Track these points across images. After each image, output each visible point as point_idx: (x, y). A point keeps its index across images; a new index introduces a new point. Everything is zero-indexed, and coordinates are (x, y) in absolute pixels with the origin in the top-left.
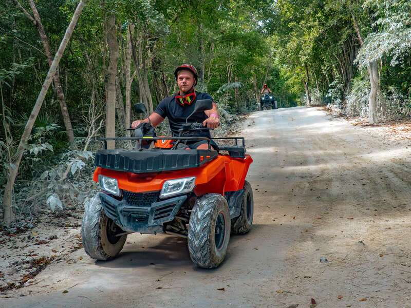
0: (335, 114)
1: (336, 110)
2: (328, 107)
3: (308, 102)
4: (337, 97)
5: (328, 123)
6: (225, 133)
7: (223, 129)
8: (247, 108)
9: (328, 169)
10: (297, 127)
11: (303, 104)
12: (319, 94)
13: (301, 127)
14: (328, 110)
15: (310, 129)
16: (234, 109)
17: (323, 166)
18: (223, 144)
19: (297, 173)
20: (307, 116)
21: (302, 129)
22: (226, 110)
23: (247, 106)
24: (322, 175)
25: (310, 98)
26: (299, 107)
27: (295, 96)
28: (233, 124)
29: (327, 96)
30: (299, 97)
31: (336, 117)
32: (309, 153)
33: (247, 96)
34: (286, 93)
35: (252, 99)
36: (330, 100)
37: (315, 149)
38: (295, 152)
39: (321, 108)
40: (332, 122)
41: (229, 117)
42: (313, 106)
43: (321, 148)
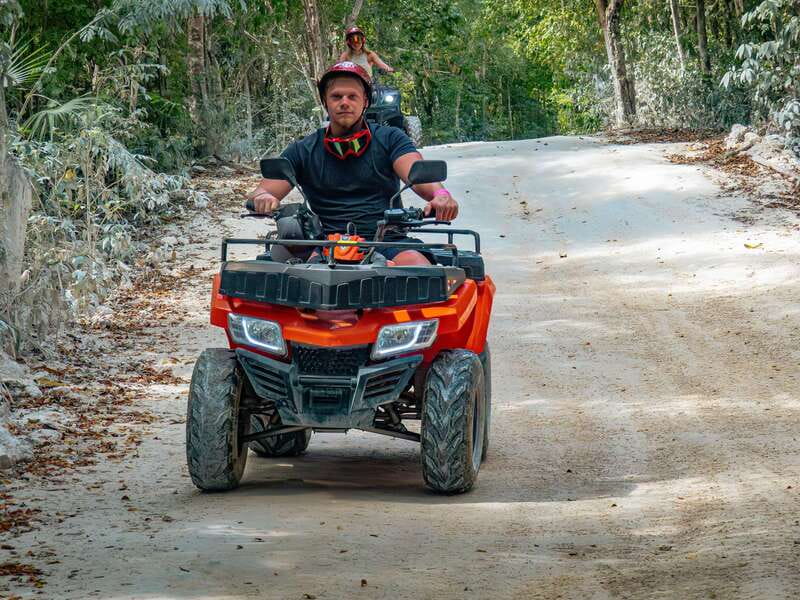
0: (769, 187)
1: (776, 162)
2: (730, 142)
3: (620, 110)
4: (784, 91)
5: (732, 241)
6: (117, 279)
7: (110, 257)
8: (260, 133)
9: (721, 507)
10: (552, 257)
11: (589, 125)
12: (679, 69)
13: (580, 254)
14: (735, 159)
15: (627, 269)
16: (178, 140)
17: (695, 488)
18: (106, 344)
19: (542, 528)
20: (609, 194)
21: (576, 270)
22: (130, 145)
23: (259, 121)
24: (683, 539)
25: (627, 86)
26: (570, 138)
27: (542, 75)
28: (173, 228)
29: (725, 80)
30: (569, 83)
31: (777, 203)
32: (616, 410)
33: (258, 65)
34: (494, 51)
35: (286, 81)
36: (741, 107)
37: (653, 388)
38: (537, 403)
39: (692, 149)
40: (753, 235)
41: (146, 183)
42: (647, 135)
43: (687, 385)
